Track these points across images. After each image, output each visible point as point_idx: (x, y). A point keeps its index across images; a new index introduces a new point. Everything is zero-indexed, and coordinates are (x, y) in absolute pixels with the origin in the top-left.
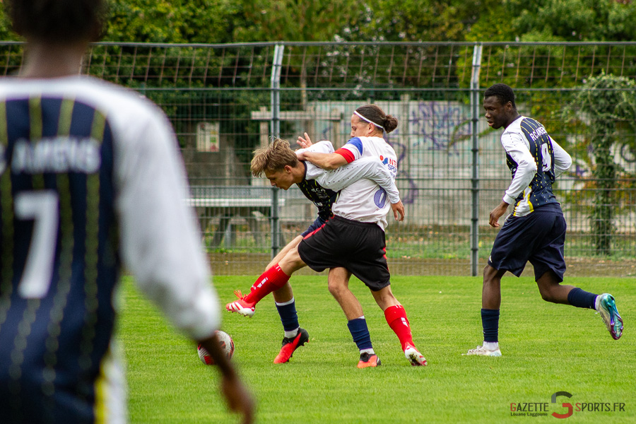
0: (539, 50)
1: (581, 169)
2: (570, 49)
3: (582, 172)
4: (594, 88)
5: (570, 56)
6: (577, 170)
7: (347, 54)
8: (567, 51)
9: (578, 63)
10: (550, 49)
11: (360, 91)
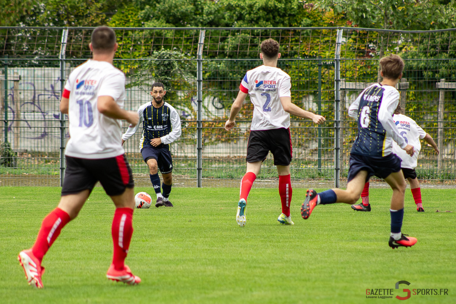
0: (157, 33)
1: (186, 114)
2: (177, 32)
3: (187, 116)
4: (156, 59)
5: (178, 36)
6: (184, 115)
7: (28, 35)
8: (176, 33)
9: (184, 42)
10: (164, 32)
11: (37, 60)
